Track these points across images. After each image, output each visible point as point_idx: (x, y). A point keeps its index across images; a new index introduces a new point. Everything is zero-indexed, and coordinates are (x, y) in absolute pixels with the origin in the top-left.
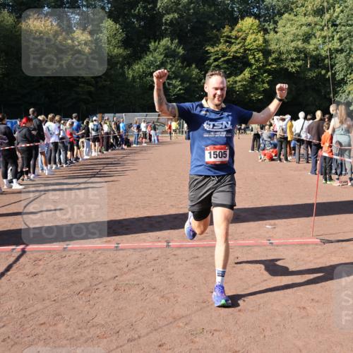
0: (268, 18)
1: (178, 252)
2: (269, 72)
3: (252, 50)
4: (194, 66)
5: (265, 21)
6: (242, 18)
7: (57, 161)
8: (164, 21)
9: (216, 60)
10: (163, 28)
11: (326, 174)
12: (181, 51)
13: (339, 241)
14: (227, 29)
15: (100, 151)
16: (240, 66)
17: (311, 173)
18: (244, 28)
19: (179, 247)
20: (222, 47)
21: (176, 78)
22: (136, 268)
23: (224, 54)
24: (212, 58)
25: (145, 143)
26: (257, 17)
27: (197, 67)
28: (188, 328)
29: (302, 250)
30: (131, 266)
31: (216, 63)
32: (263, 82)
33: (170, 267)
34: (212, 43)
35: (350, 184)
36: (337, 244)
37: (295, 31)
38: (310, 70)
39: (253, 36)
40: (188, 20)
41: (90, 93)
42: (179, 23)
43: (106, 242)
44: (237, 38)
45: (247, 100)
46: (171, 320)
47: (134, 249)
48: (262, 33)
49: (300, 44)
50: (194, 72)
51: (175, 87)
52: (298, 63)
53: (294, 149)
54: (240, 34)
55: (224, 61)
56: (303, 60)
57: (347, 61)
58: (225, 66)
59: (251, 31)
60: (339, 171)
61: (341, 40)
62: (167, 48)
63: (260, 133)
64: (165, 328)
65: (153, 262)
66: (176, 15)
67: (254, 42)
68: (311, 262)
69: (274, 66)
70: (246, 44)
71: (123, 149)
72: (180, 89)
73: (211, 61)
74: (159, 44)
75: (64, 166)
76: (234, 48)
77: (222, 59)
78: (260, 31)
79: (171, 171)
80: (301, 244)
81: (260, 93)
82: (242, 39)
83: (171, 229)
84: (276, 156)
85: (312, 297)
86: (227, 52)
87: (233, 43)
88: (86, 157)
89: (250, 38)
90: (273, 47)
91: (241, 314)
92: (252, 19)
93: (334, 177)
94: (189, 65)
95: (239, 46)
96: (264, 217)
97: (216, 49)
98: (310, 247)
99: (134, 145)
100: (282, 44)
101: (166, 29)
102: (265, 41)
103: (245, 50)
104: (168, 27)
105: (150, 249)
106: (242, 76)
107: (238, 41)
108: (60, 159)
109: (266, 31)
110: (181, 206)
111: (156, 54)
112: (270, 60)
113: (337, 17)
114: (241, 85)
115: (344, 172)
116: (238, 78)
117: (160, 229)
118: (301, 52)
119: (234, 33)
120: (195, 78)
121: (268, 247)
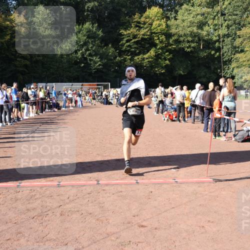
0: (170, 8)
1: (106, 188)
2: (170, 51)
3: (157, 33)
4: (110, 45)
5: (168, 10)
6: (150, 8)
7: (3, 120)
8: (86, 8)
9: (127, 41)
10: (85, 14)
11: (216, 131)
12: (100, 33)
13: (227, 180)
14: (137, 16)
15: (37, 113)
16: (147, 46)
17: (204, 131)
18: (151, 16)
19: (107, 185)
20: (133, 30)
21: (96, 55)
22: (75, 199)
23: (135, 37)
24: (125, 39)
25: (72, 107)
26: (161, 6)
27: (113, 46)
28: (119, 241)
29: (199, 187)
30: (71, 198)
31: (128, 44)
32: (165, 59)
33: (101, 199)
34: (125, 27)
35: (233, 139)
36: (225, 182)
37: (191, 19)
38: (202, 50)
39: (158, 22)
40: (106, 8)
41: (26, 66)
42: (98, 10)
43: (50, 181)
44: (145, 23)
45: (153, 74)
46: (105, 235)
47: (73, 186)
48: (165, 20)
49: (195, 29)
50: (111, 51)
51: (96, 63)
52: (193, 45)
53: (190, 112)
54: (147, 20)
55: (134, 42)
56: (197, 42)
57: (232, 44)
58: (136, 46)
59: (156, 18)
60: (225, 130)
61: (228, 27)
62: (89, 31)
63: (164, 100)
64: (102, 241)
65: (88, 195)
66: (96, 4)
67: (159, 27)
68: (206, 195)
69: (173, 46)
70: (153, 28)
71: (54, 111)
72: (100, 65)
73: (124, 42)
74: (82, 27)
75: (9, 124)
76: (143, 32)
77: (133, 40)
78: (163, 18)
79: (95, 128)
80: (198, 183)
81: (162, 68)
82: (149, 24)
83: (100, 171)
84: (176, 117)
85: (209, 219)
86: (137, 35)
87: (142, 27)
88: (25, 117)
89: (156, 23)
90: (173, 31)
91: (157, 231)
92: (157, 8)
93: (222, 134)
94: (107, 45)
95: (147, 30)
96: (170, 163)
97: (128, 32)
98: (206, 184)
99: (63, 109)
100: (180, 29)
101: (88, 15)
102: (167, 26)
103: (152, 33)
104: (89, 13)
105: (84, 185)
106: (149, 54)
107: (146, 26)
108: (5, 118)
109: (168, 18)
110: (105, 155)
111: (80, 35)
112: (171, 41)
113: (225, 8)
114: (148, 61)
115: (229, 130)
116: (146, 56)
117: (91, 172)
118: (195, 36)
119: (143, 19)
120: (111, 56)
121: (175, 185)
